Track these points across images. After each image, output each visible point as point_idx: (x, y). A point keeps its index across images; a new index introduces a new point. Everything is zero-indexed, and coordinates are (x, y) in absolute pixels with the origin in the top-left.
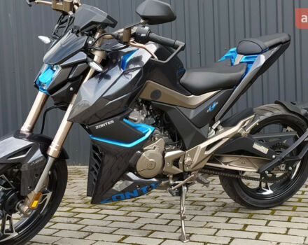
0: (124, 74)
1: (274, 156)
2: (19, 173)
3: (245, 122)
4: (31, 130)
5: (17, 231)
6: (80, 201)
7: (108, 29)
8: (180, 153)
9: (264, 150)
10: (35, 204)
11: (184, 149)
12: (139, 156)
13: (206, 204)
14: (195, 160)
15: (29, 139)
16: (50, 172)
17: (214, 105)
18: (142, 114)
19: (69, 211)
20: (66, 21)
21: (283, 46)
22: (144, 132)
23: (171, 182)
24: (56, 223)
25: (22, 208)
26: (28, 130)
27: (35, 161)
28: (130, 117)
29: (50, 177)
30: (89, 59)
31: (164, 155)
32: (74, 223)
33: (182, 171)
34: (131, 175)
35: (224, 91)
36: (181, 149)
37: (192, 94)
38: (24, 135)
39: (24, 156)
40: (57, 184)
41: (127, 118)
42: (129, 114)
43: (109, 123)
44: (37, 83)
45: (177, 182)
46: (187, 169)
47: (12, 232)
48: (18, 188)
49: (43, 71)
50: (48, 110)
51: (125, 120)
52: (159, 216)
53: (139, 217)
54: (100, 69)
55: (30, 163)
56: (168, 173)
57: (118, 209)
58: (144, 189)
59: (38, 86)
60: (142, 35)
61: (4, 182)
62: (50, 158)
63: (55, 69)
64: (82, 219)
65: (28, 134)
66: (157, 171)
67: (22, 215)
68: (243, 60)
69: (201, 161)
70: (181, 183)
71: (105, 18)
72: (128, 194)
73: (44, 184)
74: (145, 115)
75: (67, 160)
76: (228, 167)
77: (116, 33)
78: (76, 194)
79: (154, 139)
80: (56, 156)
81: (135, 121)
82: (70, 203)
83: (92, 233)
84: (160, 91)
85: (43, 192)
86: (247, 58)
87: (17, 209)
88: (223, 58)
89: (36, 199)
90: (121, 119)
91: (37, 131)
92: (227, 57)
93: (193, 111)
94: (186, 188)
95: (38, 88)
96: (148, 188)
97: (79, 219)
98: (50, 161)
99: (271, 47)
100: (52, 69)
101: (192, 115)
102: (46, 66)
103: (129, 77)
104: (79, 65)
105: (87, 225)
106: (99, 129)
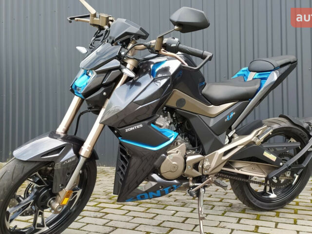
0: (154, 81)
1: (281, 164)
2: (52, 171)
3: (259, 131)
4: (66, 132)
5: (48, 225)
6: (105, 197)
7: (140, 41)
8: (200, 158)
9: (273, 158)
10: (66, 201)
11: (203, 154)
12: (164, 159)
13: (215, 204)
14: (213, 164)
15: (64, 139)
16: (81, 171)
17: (232, 115)
18: (167, 120)
19: (95, 206)
20: (102, 35)
21: (292, 65)
22: (169, 137)
23: (191, 184)
24: (84, 217)
25: (53, 205)
26: (63, 132)
27: (67, 160)
28: (157, 123)
29: (81, 176)
30: (122, 66)
31: (185, 159)
32: (99, 218)
33: (201, 174)
34: (155, 176)
35: (241, 103)
36: (200, 154)
37: (212, 104)
38: (59, 136)
39: (57, 155)
40: (87, 182)
41: (154, 124)
42: (155, 120)
43: (138, 127)
44: (73, 87)
45: (196, 184)
46: (206, 173)
47: (43, 226)
48: (51, 185)
49: (79, 77)
50: (82, 114)
51: (152, 125)
52: (175, 214)
53: (158, 214)
54: (132, 75)
55: (63, 162)
56: (188, 176)
57: (138, 205)
58: (166, 189)
59: (73, 90)
60: (172, 45)
61: (38, 179)
62: (82, 158)
63: (90, 74)
64: (107, 214)
65: (63, 135)
66: (178, 173)
67: (53, 211)
68: (256, 77)
69: (218, 166)
70: (200, 185)
71: (138, 29)
72: (151, 194)
73: (75, 183)
74: (170, 122)
75: (97, 161)
76: (240, 172)
77: (148, 43)
78: (102, 190)
79: (177, 144)
80: (87, 156)
81: (161, 126)
82: (96, 198)
83: (117, 228)
84: (184, 100)
85: (74, 189)
86: (260, 75)
87: (48, 205)
88: (236, 76)
89: (67, 196)
90: (149, 124)
91: (71, 133)
92: (239, 75)
93: (212, 119)
94: (203, 190)
95: (74, 92)
96: (170, 189)
97: (104, 214)
98: (82, 161)
99: (282, 66)
100: (87, 75)
101: (212, 123)
102: (82, 71)
103: (158, 84)
104: (112, 72)
105: (111, 220)
106: (129, 132)
